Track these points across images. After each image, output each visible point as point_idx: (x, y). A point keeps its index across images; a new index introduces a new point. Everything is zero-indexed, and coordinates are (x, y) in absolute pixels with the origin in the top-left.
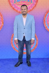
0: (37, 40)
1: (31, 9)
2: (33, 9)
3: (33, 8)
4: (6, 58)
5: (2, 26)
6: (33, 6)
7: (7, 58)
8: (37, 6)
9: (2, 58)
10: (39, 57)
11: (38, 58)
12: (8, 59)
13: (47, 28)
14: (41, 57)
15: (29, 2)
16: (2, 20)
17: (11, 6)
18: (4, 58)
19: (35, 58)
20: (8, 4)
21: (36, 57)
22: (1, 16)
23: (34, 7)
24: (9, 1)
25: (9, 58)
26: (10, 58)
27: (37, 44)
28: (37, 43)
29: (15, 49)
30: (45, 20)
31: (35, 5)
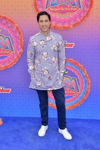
0: (89, 84)
2: (81, 21)
3: (83, 19)
4: (25, 116)
6: (82, 15)
7: (28, 116)
8: (91, 14)
9: (19, 116)
10: (92, 118)
11: (89, 118)
12: (30, 118)
14: (95, 118)
15: (74, 8)
18: (22, 116)
21: (85, 118)
22: (20, 33)
23: (84, 17)
24: (36, 5)
25: (31, 116)
26: (34, 116)
31: (86, 13)
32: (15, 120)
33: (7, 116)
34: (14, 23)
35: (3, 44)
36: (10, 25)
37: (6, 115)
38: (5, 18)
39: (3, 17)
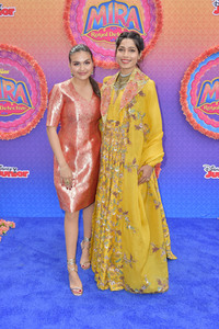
4: (54, 216)
9: (44, 216)
13: (192, 118)
18: (49, 216)
20: (65, 38)
30: (184, 93)
32: (37, 222)
33: (25, 215)
34: (30, 59)
35: (14, 94)
36: (24, 62)
37: (22, 214)
38: (15, 49)
39: (12, 49)
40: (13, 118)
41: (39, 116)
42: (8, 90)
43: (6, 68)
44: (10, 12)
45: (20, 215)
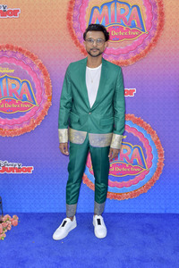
1: (141, 51)
5: (46, 107)
16: (48, 86)
17: (76, 42)
19: (153, 212)
20: (68, 38)
27: (160, 168)
28: (160, 164)
29: (87, 181)
40: (17, 115)
41: (43, 113)
42: (14, 88)
43: (11, 67)
44: (15, 13)
45: (24, 211)
